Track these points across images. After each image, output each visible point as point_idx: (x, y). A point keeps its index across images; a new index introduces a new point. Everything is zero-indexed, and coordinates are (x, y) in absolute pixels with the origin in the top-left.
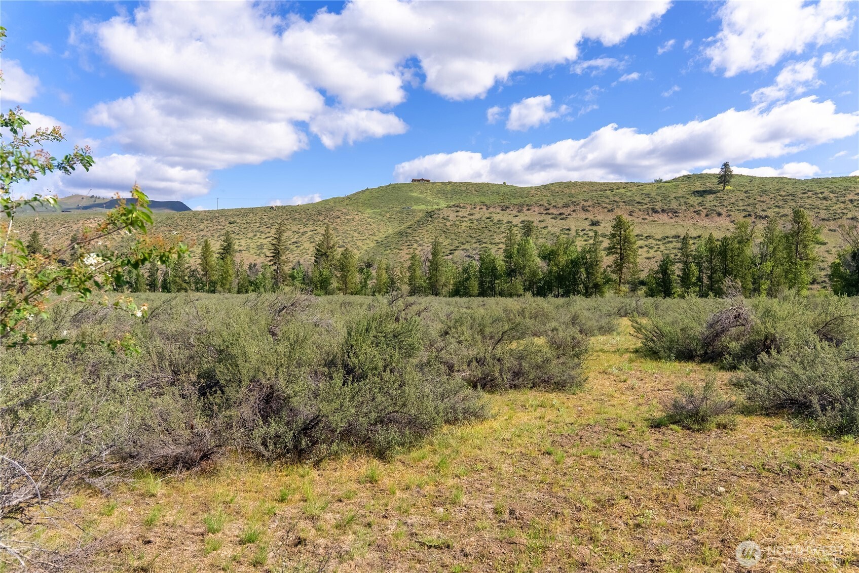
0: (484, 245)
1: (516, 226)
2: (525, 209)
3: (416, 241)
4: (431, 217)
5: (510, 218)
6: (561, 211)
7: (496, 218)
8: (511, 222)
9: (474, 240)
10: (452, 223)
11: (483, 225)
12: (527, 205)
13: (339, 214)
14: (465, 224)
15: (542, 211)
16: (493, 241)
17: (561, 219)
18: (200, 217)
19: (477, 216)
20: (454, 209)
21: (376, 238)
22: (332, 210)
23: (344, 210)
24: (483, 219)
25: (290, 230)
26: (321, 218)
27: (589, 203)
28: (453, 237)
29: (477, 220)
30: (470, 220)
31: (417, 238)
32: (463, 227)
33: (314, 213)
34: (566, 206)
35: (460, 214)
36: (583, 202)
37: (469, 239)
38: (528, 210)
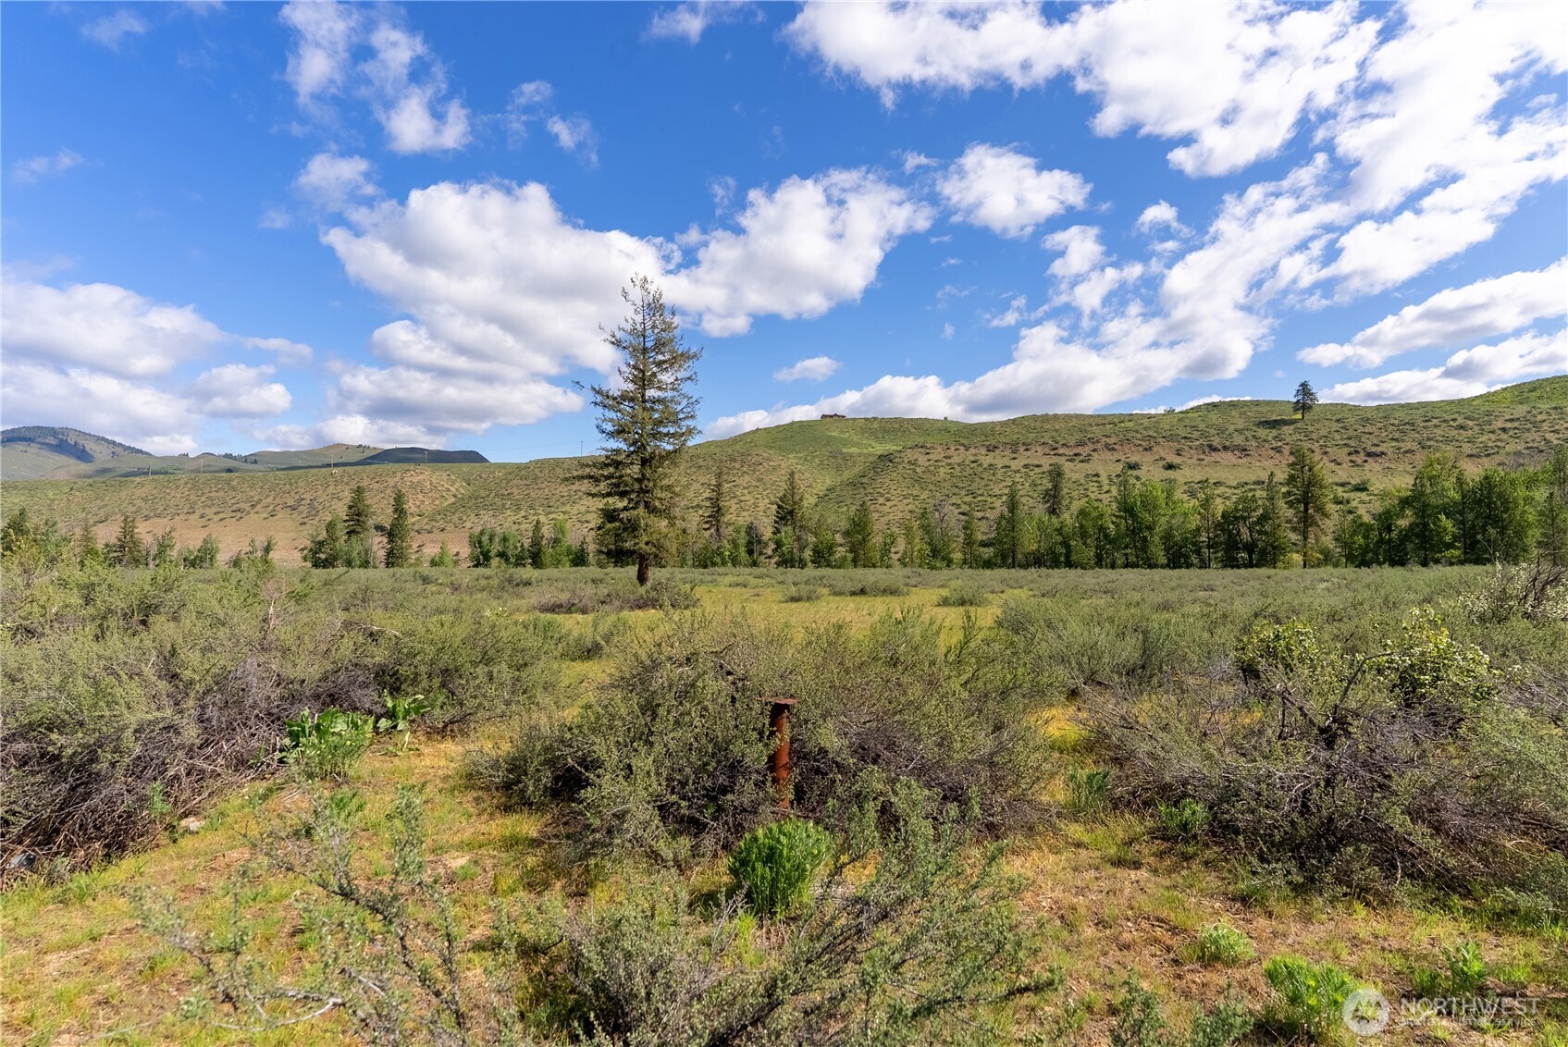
0: (980, 498)
1: (1018, 471)
2: (1022, 449)
3: (882, 495)
4: (890, 461)
5: (1006, 461)
6: (1076, 451)
7: (986, 461)
8: (1009, 467)
9: (964, 492)
10: (923, 469)
11: (969, 471)
12: (1024, 444)
13: (760, 459)
14: (942, 470)
15: (1047, 451)
16: (991, 493)
17: (1082, 461)
18: (566, 466)
19: (956, 460)
20: (922, 450)
21: (815, 491)
22: (749, 455)
23: (765, 455)
24: (967, 462)
25: (696, 481)
26: (737, 465)
27: (1113, 440)
28: (932, 487)
29: (959, 465)
30: (948, 464)
31: (881, 490)
32: (942, 475)
33: (724, 458)
34: (1081, 444)
35: (931, 457)
36: (1104, 439)
37: (957, 490)
38: (1027, 450)
